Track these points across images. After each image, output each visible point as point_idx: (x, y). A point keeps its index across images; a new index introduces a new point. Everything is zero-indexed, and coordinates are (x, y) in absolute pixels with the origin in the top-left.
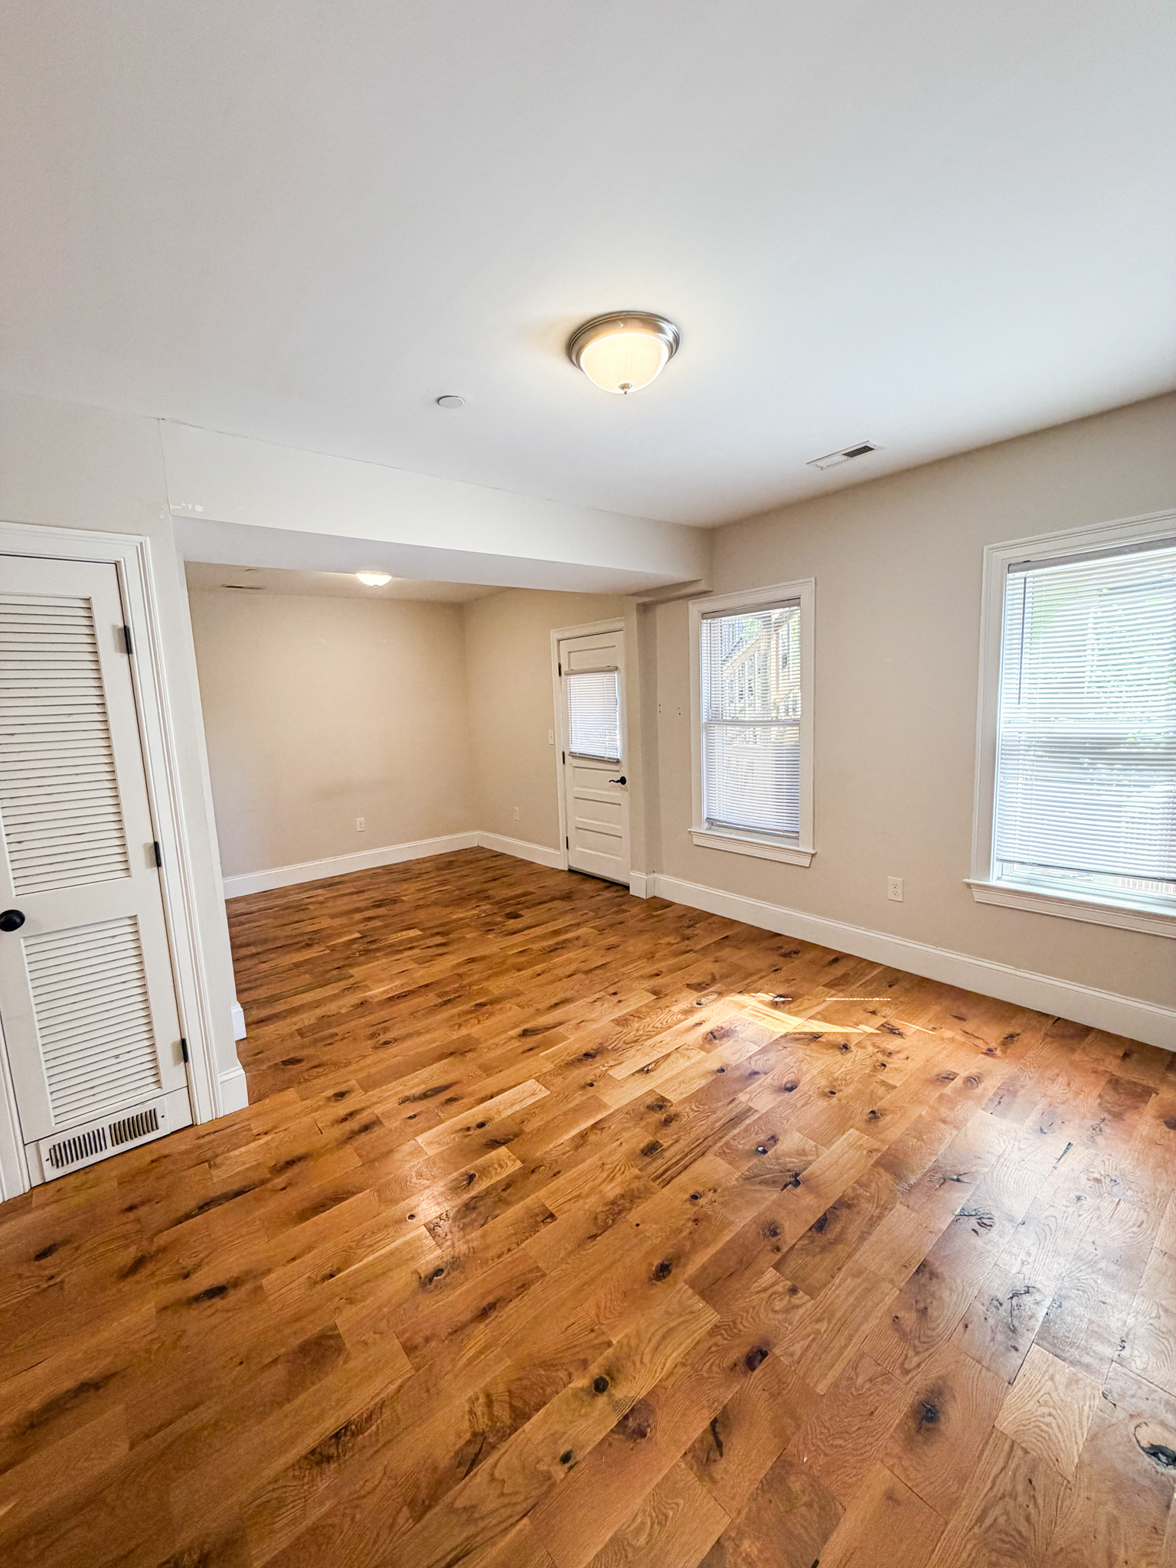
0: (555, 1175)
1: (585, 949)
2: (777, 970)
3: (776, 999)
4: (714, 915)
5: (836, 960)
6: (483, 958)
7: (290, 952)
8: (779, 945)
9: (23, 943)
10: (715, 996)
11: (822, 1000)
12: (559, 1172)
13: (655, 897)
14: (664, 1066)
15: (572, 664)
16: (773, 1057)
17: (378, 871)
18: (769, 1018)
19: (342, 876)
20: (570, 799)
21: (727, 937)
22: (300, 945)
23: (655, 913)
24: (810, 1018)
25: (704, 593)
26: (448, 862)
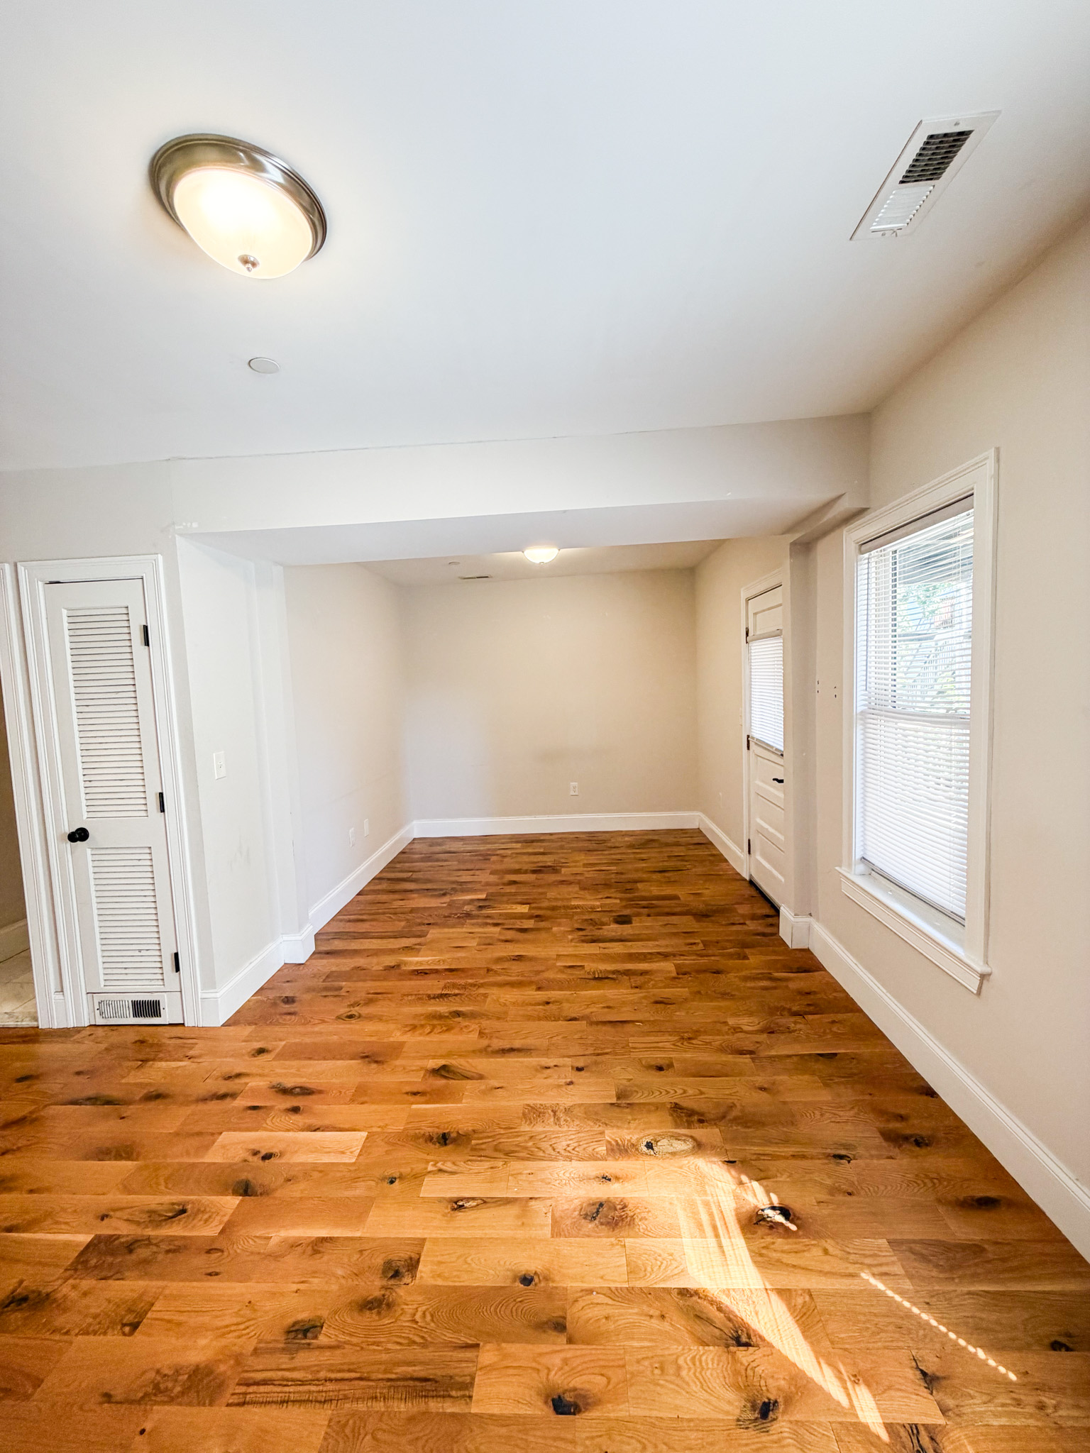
0: (210, 1274)
1: (637, 990)
2: (841, 1157)
3: (770, 1213)
4: (860, 1010)
5: (985, 1204)
6: (531, 959)
7: (426, 896)
8: (903, 1112)
9: (89, 852)
10: (688, 1145)
11: (852, 1269)
12: (217, 1274)
13: (808, 951)
14: (486, 1214)
15: (758, 628)
16: (630, 1314)
17: (582, 836)
18: (712, 1241)
19: (551, 834)
20: (753, 796)
21: (833, 1056)
22: (436, 893)
23: (776, 975)
24: (780, 1292)
25: (860, 512)
26: (648, 841)
